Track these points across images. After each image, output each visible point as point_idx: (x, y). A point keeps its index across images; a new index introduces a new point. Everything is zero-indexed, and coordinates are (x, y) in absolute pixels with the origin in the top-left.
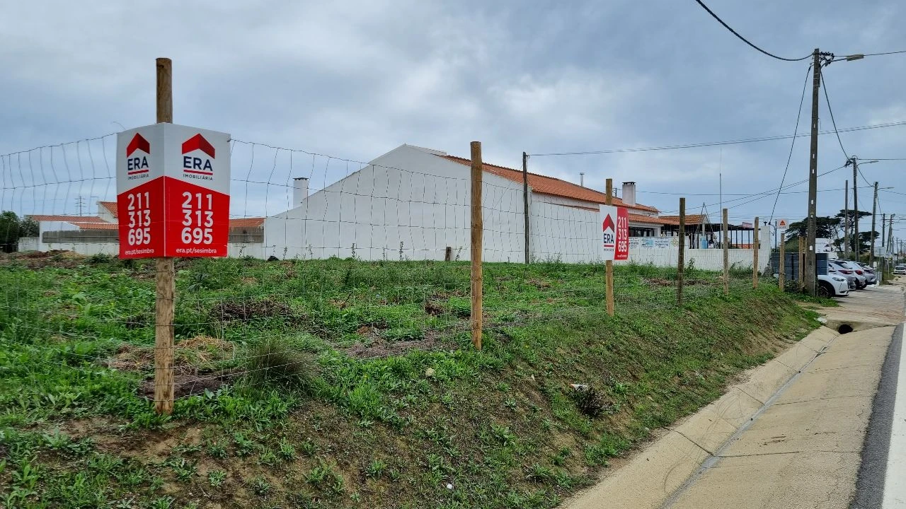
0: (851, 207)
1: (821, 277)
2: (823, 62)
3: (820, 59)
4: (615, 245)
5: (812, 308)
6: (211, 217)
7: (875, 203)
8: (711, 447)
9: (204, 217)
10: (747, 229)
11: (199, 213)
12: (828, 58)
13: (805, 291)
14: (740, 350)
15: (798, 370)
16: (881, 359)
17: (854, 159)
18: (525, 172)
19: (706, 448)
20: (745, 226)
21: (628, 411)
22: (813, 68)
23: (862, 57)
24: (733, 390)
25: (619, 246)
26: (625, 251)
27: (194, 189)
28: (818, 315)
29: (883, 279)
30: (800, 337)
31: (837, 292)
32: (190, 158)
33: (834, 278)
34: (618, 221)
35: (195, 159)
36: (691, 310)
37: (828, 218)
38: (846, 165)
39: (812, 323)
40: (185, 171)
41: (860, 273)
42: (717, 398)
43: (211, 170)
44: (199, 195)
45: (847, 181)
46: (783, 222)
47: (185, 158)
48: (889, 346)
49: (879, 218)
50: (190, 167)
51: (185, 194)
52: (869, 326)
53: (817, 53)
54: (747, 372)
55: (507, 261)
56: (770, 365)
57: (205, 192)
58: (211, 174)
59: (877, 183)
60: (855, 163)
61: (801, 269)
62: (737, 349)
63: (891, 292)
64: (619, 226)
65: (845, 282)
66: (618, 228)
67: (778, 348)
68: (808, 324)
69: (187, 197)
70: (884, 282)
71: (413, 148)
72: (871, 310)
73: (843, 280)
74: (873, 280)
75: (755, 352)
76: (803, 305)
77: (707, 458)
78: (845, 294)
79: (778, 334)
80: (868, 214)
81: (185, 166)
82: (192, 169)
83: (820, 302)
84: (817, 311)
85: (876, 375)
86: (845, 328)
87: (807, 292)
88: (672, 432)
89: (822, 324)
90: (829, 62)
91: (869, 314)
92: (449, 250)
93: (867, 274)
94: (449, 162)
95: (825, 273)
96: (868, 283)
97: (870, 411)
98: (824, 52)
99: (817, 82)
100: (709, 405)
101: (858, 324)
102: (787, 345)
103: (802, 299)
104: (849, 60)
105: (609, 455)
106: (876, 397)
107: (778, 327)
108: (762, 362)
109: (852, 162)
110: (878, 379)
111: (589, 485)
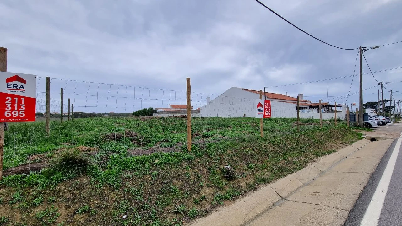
0: (381, 98)
1: (365, 121)
2: (364, 50)
3: (362, 50)
4: (263, 113)
5: (361, 132)
6: (24, 107)
7: (391, 97)
8: (284, 194)
9: (19, 107)
10: (340, 106)
11: (16, 105)
12: (365, 49)
13: (359, 126)
14: (321, 149)
15: (345, 156)
16: (383, 154)
17: (381, 83)
18: (265, 92)
19: (281, 195)
20: (339, 105)
21: (251, 176)
22: (359, 53)
23: (379, 47)
24: (310, 166)
25: (266, 113)
26: (269, 115)
27: (13, 96)
28: (362, 135)
29: (395, 121)
30: (352, 143)
31: (373, 126)
32: (11, 84)
33: (371, 122)
34: (265, 105)
35: (14, 85)
36: (302, 134)
37: (375, 102)
38: (378, 85)
39: (359, 137)
40: (7, 89)
41: (384, 119)
42: (300, 169)
43: (24, 89)
44: (16, 99)
45: (379, 90)
46: (354, 104)
47: (8, 84)
48: (389, 148)
49: (393, 102)
50: (11, 88)
51: (7, 98)
52: (383, 139)
53: (361, 48)
54: (320, 158)
55: (254, 117)
56: (333, 155)
57: (19, 97)
58: (24, 90)
59: (391, 90)
60: (382, 84)
61: (357, 119)
62: (319, 148)
63: (397, 126)
64: (266, 106)
65: (376, 123)
66: (265, 107)
67: (339, 147)
68: (357, 138)
69: (9, 99)
70: (395, 122)
71: (234, 88)
72: (386, 133)
73: (375, 122)
74: (390, 122)
75: (327, 150)
76: (357, 131)
77: (280, 200)
78: (376, 127)
79: (342, 142)
80: (388, 101)
81: (7, 87)
82: (12, 88)
83: (365, 130)
84: (363, 133)
85: (377, 162)
86: (373, 139)
87: (360, 126)
88: (267, 187)
89: (363, 138)
90: (365, 50)
91: (384, 134)
92: (245, 115)
93: (387, 120)
94: (245, 91)
95: (367, 120)
96: (387, 123)
97: (367, 183)
98: (363, 47)
99: (361, 58)
100: (294, 173)
101: (378, 138)
102: (345, 146)
103: (358, 129)
104: (373, 49)
105: (226, 199)
106: (373, 174)
107: (342, 139)
108: (329, 153)
109: (381, 84)
110: (378, 164)
111: (203, 216)
